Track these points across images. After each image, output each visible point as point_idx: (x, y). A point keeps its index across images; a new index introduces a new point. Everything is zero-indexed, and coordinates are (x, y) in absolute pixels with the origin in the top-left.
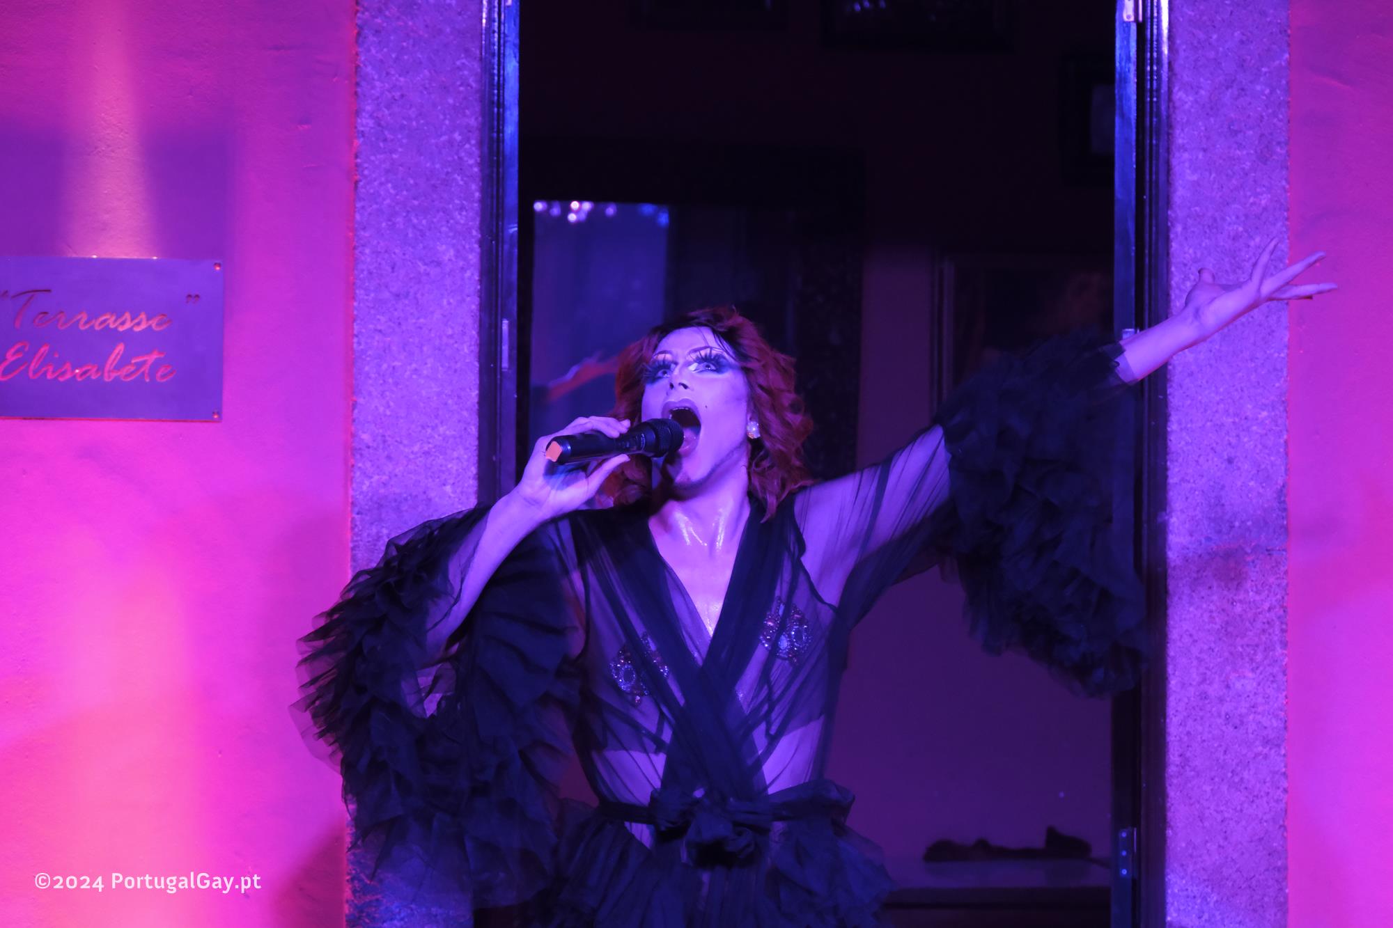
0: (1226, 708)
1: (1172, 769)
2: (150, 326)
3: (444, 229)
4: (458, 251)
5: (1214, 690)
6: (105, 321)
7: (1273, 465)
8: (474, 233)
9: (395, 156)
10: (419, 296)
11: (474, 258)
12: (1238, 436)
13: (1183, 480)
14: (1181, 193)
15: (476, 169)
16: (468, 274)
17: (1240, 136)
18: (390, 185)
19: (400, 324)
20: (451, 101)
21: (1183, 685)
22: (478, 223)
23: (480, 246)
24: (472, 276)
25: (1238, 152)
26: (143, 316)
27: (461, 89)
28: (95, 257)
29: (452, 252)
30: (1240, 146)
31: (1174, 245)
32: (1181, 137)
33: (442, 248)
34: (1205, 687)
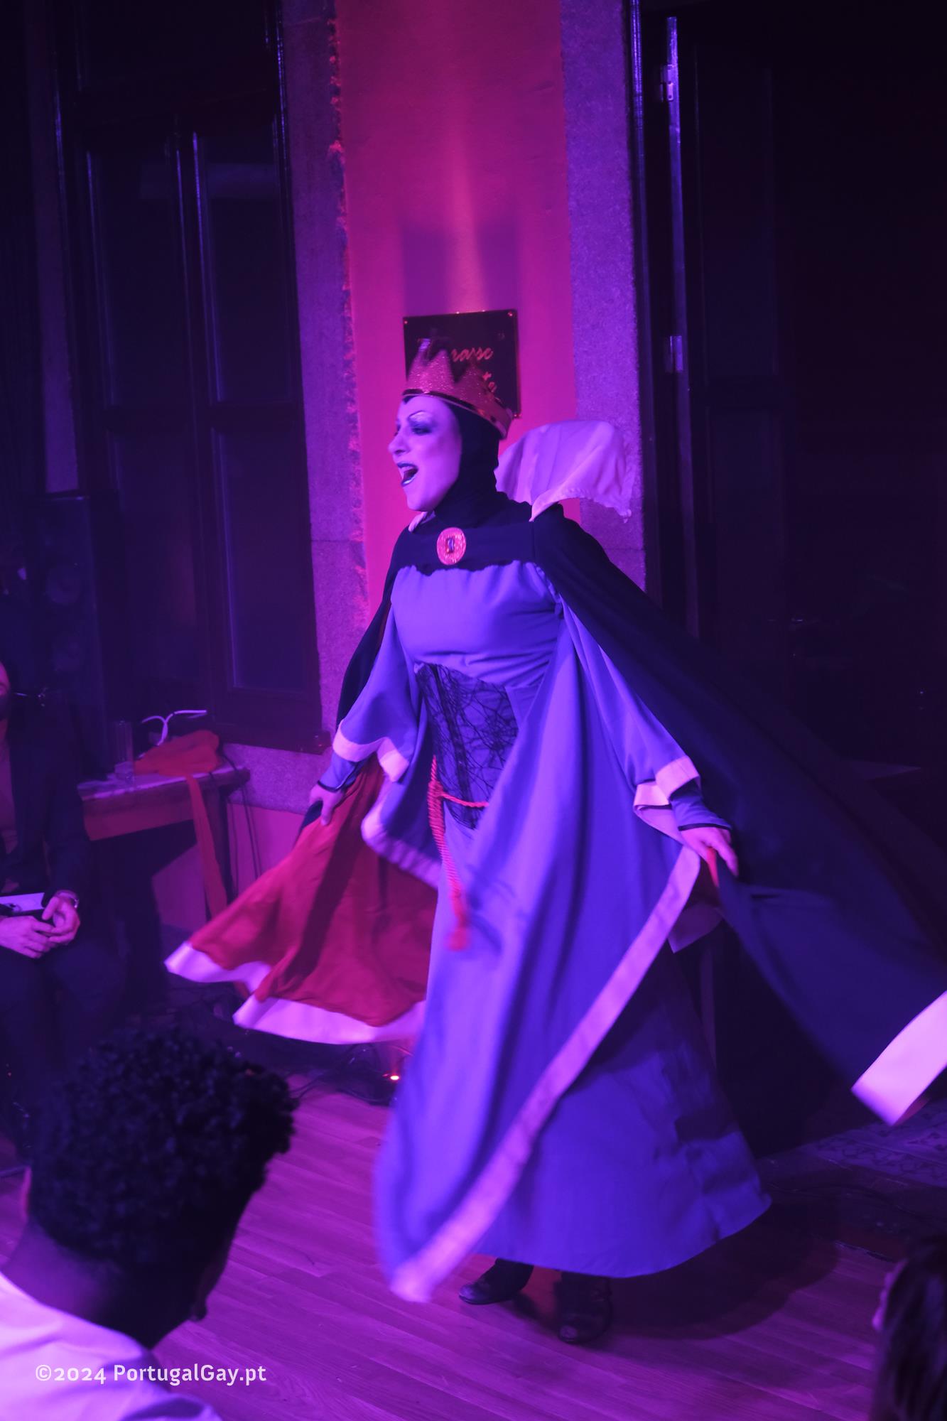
2: (483, 358)
3: (614, 276)
4: (622, 291)
6: (464, 354)
8: (629, 276)
9: (587, 226)
10: (604, 325)
11: (630, 295)
15: (628, 230)
16: (627, 308)
18: (585, 248)
19: (595, 346)
20: (613, 181)
22: (631, 269)
23: (633, 287)
24: (630, 307)
26: (480, 350)
27: (618, 172)
28: (458, 313)
29: (619, 292)
33: (614, 289)
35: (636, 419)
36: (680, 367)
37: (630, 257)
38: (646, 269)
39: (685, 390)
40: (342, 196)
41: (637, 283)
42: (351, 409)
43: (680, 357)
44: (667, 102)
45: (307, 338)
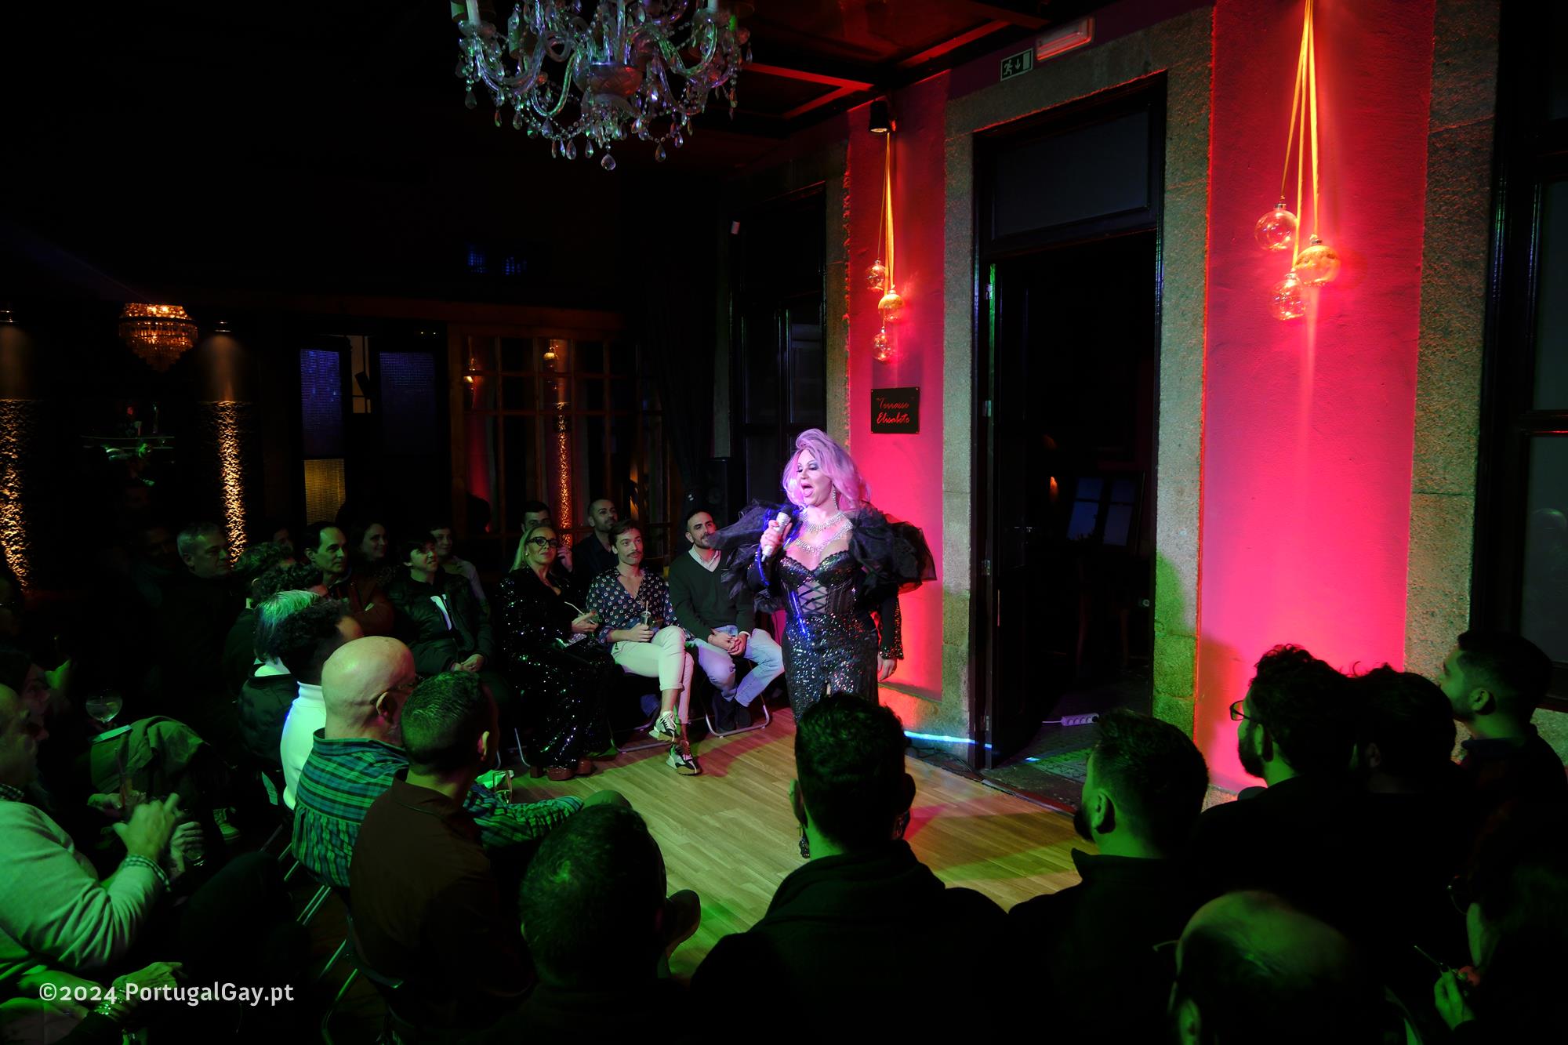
0: (1176, 541)
1: (1158, 563)
3: (963, 374)
4: (965, 380)
5: (1172, 534)
6: (896, 406)
7: (1195, 447)
8: (969, 374)
9: (952, 352)
10: (957, 395)
11: (969, 382)
12: (1183, 436)
13: (1163, 453)
14: (1164, 342)
15: (970, 354)
16: (967, 388)
17: (1186, 316)
18: (951, 361)
19: (953, 404)
20: (964, 333)
21: (1162, 531)
22: (970, 371)
24: (969, 388)
25: (1184, 323)
27: (967, 329)
28: (892, 388)
30: (1186, 320)
31: (1162, 362)
32: (1165, 319)
34: (1169, 532)
35: (969, 436)
36: (990, 414)
37: (969, 366)
38: (976, 371)
39: (992, 424)
40: (847, 337)
41: (972, 377)
42: (847, 428)
43: (990, 410)
44: (989, 300)
45: (829, 397)
